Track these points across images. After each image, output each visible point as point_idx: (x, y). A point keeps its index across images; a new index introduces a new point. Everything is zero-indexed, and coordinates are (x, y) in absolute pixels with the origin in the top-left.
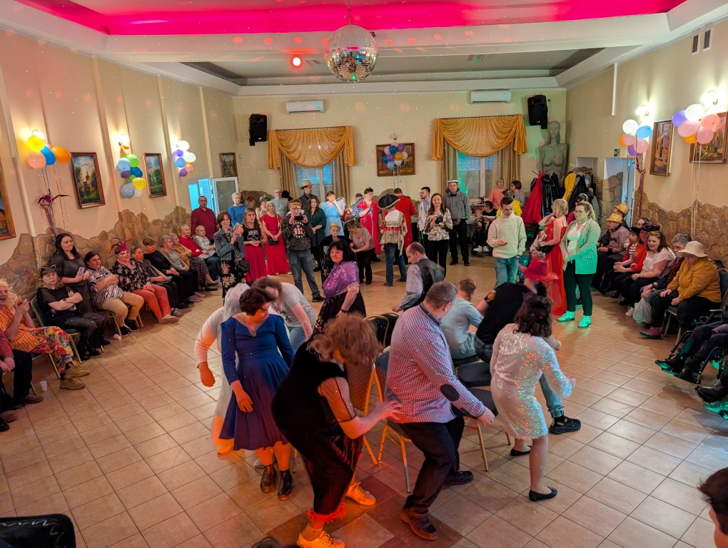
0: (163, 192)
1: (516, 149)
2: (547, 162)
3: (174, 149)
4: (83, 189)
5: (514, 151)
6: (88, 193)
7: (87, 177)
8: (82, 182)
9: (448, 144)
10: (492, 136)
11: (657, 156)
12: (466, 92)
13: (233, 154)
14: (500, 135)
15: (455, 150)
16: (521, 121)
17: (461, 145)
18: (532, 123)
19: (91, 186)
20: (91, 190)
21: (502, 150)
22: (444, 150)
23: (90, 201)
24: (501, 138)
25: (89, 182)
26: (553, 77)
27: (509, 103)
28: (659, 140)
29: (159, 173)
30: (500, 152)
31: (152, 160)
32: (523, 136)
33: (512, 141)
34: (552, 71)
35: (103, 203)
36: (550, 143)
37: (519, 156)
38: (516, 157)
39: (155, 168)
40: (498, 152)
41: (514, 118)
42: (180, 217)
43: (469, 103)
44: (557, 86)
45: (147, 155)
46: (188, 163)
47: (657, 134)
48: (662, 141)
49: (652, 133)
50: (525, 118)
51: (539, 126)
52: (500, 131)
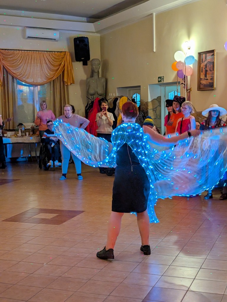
1: (66, 80)
2: (92, 91)
5: (64, 82)
9: (7, 72)
10: (45, 67)
11: (202, 77)
12: (20, 28)
14: (52, 67)
15: (13, 77)
16: (68, 57)
17: (18, 74)
18: (78, 59)
21: (54, 81)
22: (4, 77)
24: (52, 71)
26: (92, 24)
27: (57, 41)
28: (203, 65)
30: (52, 82)
32: (71, 70)
33: (61, 73)
34: (89, 19)
36: (92, 76)
37: (67, 86)
38: (65, 87)
40: (50, 83)
41: (62, 54)
43: (24, 38)
44: (94, 31)
47: (200, 61)
48: (206, 65)
49: (196, 60)
50: (71, 55)
51: (81, 63)
52: (52, 64)
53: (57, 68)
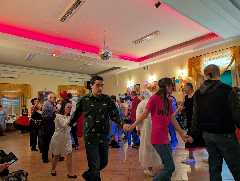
10: (77, 91)
12: (68, 78)
21: (80, 96)
24: (79, 92)
27: (81, 82)
32: (86, 91)
33: (82, 93)
34: (91, 75)
43: (70, 81)
47: (135, 87)
48: (137, 89)
49: (133, 87)
50: (86, 87)
51: (89, 89)
52: (79, 90)
53: (81, 91)
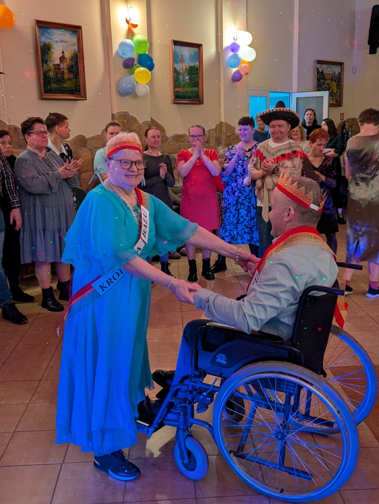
0: (196, 99)
3: (227, 42)
4: (51, 74)
6: (60, 80)
7: (62, 59)
8: (51, 64)
13: (341, 64)
19: (66, 71)
20: (66, 76)
23: (62, 91)
25: (64, 66)
29: (195, 72)
31: (186, 52)
35: (84, 97)
39: (188, 63)
42: (224, 137)
45: (176, 43)
46: (244, 62)
